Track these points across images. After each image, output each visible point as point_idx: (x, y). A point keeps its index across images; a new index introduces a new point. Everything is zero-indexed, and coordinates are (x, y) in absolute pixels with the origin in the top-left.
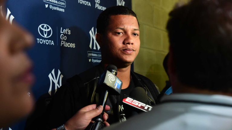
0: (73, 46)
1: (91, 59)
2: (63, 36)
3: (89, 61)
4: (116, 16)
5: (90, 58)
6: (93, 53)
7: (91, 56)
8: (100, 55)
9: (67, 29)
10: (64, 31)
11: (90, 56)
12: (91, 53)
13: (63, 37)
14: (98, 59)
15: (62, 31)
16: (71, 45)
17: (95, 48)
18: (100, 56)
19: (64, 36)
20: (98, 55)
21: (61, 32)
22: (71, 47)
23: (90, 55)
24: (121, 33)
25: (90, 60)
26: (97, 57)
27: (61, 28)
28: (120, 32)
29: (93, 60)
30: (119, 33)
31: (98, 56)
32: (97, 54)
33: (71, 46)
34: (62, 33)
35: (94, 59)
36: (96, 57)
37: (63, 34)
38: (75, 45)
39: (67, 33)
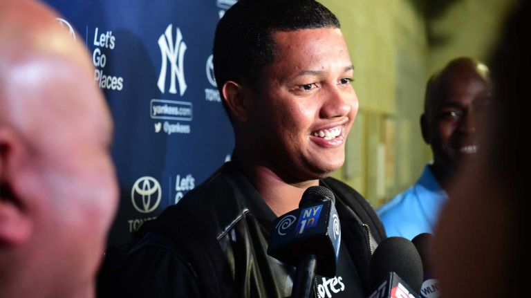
0: (117, 84)
1: (162, 122)
2: (100, 54)
3: (154, 129)
4: (294, 33)
5: (157, 121)
6: (169, 105)
7: (162, 115)
8: (187, 111)
9: (108, 33)
10: (101, 40)
11: (158, 115)
12: (162, 104)
13: (98, 58)
14: (183, 123)
15: (98, 40)
16: (113, 83)
17: (173, 90)
18: (185, 114)
19: (100, 56)
20: (181, 109)
21: (96, 43)
22: (114, 88)
23: (158, 110)
24: (313, 86)
25: (158, 127)
26: (178, 116)
27: (97, 30)
28: (310, 85)
29: (166, 124)
30: (307, 87)
31: (181, 114)
32: (179, 106)
33: (114, 85)
34: (96, 47)
35: (172, 122)
36: (175, 116)
37: (99, 47)
38: (123, 83)
39: (107, 46)
